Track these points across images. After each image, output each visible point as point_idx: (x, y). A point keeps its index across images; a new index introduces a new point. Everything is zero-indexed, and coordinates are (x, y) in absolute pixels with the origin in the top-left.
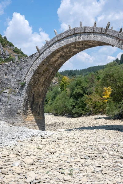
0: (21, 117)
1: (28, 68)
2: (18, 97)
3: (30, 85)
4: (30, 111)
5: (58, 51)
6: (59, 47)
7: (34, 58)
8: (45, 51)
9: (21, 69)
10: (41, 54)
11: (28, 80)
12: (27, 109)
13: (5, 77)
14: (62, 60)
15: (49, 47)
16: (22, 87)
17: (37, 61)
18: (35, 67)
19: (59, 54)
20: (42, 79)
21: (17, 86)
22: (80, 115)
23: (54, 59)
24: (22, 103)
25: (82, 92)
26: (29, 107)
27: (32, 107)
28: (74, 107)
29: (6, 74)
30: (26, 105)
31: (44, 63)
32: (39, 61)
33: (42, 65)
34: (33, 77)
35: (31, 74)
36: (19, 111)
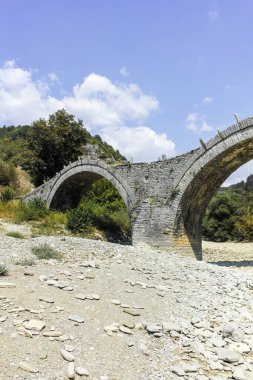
0: (170, 239)
1: (184, 169)
2: (166, 210)
3: (185, 194)
4: (182, 231)
5: (239, 146)
6: (243, 139)
7: (195, 156)
8: (216, 145)
9: (172, 171)
10: (207, 150)
11: (183, 187)
12: (178, 228)
13: (145, 181)
14: (238, 162)
15: (223, 139)
16: (174, 195)
17: (201, 159)
18: (196, 168)
19: (238, 151)
20: (204, 188)
21: (164, 195)
22: (224, 240)
23: (227, 159)
24: (173, 218)
25: (228, 212)
26: (182, 225)
27: (185, 226)
28: (216, 229)
29: (147, 178)
30: (178, 223)
31: (211, 164)
32: (204, 161)
33: (208, 165)
34: (193, 182)
35: (189, 179)
36: (167, 230)
